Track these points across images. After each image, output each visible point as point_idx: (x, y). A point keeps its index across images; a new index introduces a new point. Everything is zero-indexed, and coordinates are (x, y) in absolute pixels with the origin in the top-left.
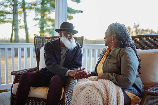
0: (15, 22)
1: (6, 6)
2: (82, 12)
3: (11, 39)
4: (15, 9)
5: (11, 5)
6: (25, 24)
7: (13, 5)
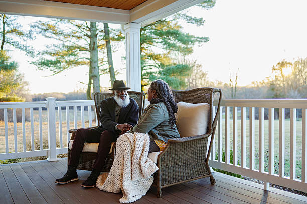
0: (93, 64)
1: (79, 38)
2: (206, 40)
3: (87, 92)
4: (92, 43)
5: (87, 35)
6: (111, 66)
7: (89, 37)
